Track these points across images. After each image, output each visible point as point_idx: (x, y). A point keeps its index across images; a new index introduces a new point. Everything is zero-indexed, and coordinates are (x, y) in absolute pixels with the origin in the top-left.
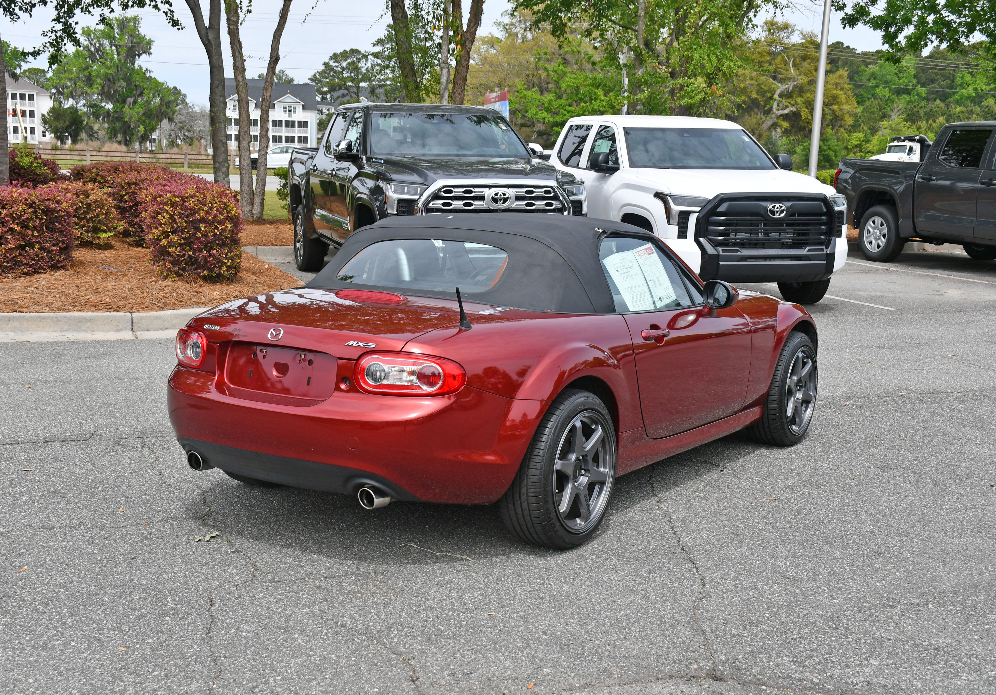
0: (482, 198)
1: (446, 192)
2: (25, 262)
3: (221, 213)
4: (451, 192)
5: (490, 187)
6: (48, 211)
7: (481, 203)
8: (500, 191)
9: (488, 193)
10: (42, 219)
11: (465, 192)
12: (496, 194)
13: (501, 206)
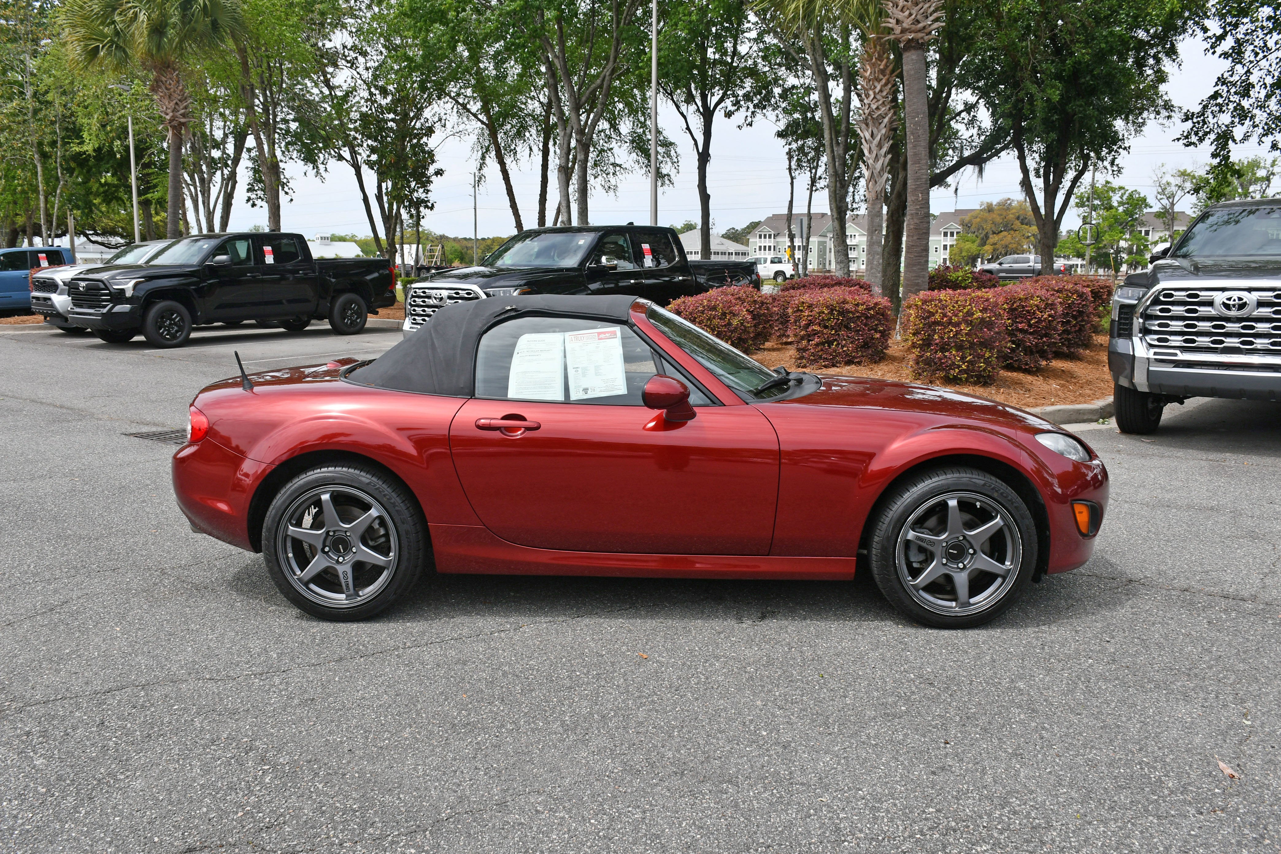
0: (1210, 304)
1: (1165, 296)
2: (825, 356)
3: (956, 316)
4: (1171, 296)
5: (1223, 290)
6: (843, 313)
7: (1209, 309)
8: (1235, 295)
9: (1219, 298)
10: (838, 319)
11: (1189, 296)
12: (1229, 299)
13: (1233, 313)
